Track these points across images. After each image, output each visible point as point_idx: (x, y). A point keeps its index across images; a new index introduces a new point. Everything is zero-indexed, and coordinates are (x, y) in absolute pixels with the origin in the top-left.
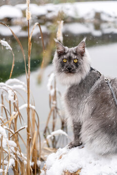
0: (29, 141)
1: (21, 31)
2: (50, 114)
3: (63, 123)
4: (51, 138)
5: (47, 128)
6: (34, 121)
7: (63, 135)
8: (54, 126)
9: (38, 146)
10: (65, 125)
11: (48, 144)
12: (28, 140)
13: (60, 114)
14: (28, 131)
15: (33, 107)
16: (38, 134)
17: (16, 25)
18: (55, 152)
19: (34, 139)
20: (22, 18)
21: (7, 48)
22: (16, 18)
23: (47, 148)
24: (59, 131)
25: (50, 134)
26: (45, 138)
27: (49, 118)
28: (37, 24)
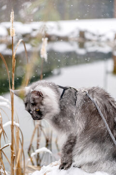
0: (13, 158)
1: (6, 49)
2: (34, 132)
3: (47, 141)
4: (35, 156)
5: (31, 145)
6: (18, 138)
7: (48, 153)
8: (38, 145)
9: (22, 164)
10: (49, 143)
11: (32, 162)
12: (12, 157)
13: (45, 133)
14: (12, 148)
15: (18, 124)
16: (23, 151)
18: (39, 170)
19: (18, 157)
20: (7, 36)
22: (1, 36)
23: (31, 166)
24: (43, 149)
25: (34, 151)
26: (30, 156)
27: (33, 136)
28: (21, 40)
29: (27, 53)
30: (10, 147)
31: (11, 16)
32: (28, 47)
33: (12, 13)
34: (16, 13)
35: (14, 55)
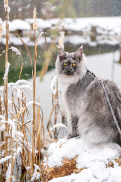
0: (35, 132)
1: (29, 41)
2: (52, 110)
3: (63, 118)
4: (53, 130)
5: (50, 121)
6: (39, 115)
7: (64, 128)
8: (56, 121)
9: (42, 137)
10: (65, 120)
11: (51, 135)
12: (33, 131)
13: (62, 111)
14: (34, 124)
15: (38, 104)
16: (42, 126)
17: (26, 36)
18: (56, 142)
19: (39, 131)
20: (30, 31)
21: (17, 54)
22: (26, 30)
23: (50, 139)
24: (60, 125)
25: (52, 127)
26: (48, 130)
27: (52, 113)
28: (42, 33)
29: (47, 45)
30: (32, 122)
31: (34, 12)
32: (48, 40)
33: (35, 9)
34: (39, 10)
35: (36, 45)
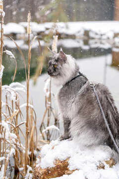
0: (28, 134)
2: (45, 113)
3: (56, 120)
4: (46, 132)
5: (43, 123)
6: (32, 117)
7: (56, 130)
8: (48, 123)
9: (35, 139)
10: (57, 122)
11: (43, 137)
12: (26, 133)
13: (54, 113)
14: (27, 126)
15: (32, 106)
16: (35, 128)
17: (20, 39)
18: (49, 144)
19: (32, 132)
20: (24, 34)
21: (11, 57)
22: (20, 34)
23: (42, 140)
24: (52, 127)
25: (45, 129)
26: (41, 132)
27: (45, 116)
28: (36, 37)
29: (41, 48)
30: (25, 124)
31: (28, 17)
32: (42, 43)
33: (29, 14)
34: (33, 14)
35: (30, 49)
